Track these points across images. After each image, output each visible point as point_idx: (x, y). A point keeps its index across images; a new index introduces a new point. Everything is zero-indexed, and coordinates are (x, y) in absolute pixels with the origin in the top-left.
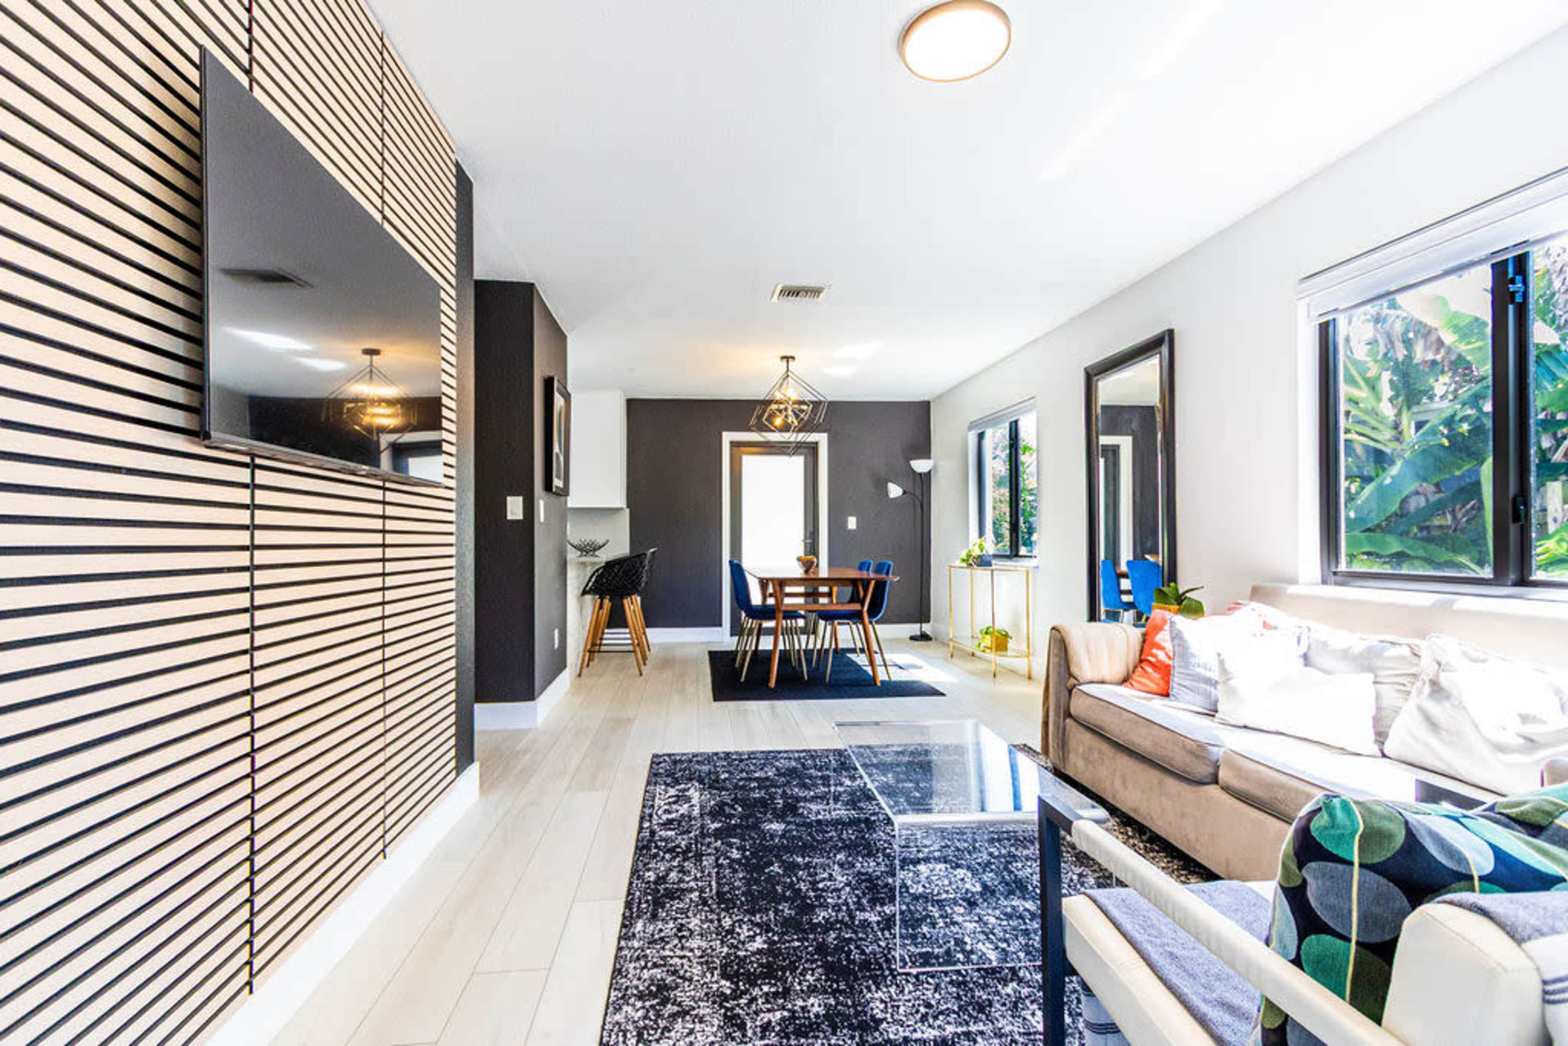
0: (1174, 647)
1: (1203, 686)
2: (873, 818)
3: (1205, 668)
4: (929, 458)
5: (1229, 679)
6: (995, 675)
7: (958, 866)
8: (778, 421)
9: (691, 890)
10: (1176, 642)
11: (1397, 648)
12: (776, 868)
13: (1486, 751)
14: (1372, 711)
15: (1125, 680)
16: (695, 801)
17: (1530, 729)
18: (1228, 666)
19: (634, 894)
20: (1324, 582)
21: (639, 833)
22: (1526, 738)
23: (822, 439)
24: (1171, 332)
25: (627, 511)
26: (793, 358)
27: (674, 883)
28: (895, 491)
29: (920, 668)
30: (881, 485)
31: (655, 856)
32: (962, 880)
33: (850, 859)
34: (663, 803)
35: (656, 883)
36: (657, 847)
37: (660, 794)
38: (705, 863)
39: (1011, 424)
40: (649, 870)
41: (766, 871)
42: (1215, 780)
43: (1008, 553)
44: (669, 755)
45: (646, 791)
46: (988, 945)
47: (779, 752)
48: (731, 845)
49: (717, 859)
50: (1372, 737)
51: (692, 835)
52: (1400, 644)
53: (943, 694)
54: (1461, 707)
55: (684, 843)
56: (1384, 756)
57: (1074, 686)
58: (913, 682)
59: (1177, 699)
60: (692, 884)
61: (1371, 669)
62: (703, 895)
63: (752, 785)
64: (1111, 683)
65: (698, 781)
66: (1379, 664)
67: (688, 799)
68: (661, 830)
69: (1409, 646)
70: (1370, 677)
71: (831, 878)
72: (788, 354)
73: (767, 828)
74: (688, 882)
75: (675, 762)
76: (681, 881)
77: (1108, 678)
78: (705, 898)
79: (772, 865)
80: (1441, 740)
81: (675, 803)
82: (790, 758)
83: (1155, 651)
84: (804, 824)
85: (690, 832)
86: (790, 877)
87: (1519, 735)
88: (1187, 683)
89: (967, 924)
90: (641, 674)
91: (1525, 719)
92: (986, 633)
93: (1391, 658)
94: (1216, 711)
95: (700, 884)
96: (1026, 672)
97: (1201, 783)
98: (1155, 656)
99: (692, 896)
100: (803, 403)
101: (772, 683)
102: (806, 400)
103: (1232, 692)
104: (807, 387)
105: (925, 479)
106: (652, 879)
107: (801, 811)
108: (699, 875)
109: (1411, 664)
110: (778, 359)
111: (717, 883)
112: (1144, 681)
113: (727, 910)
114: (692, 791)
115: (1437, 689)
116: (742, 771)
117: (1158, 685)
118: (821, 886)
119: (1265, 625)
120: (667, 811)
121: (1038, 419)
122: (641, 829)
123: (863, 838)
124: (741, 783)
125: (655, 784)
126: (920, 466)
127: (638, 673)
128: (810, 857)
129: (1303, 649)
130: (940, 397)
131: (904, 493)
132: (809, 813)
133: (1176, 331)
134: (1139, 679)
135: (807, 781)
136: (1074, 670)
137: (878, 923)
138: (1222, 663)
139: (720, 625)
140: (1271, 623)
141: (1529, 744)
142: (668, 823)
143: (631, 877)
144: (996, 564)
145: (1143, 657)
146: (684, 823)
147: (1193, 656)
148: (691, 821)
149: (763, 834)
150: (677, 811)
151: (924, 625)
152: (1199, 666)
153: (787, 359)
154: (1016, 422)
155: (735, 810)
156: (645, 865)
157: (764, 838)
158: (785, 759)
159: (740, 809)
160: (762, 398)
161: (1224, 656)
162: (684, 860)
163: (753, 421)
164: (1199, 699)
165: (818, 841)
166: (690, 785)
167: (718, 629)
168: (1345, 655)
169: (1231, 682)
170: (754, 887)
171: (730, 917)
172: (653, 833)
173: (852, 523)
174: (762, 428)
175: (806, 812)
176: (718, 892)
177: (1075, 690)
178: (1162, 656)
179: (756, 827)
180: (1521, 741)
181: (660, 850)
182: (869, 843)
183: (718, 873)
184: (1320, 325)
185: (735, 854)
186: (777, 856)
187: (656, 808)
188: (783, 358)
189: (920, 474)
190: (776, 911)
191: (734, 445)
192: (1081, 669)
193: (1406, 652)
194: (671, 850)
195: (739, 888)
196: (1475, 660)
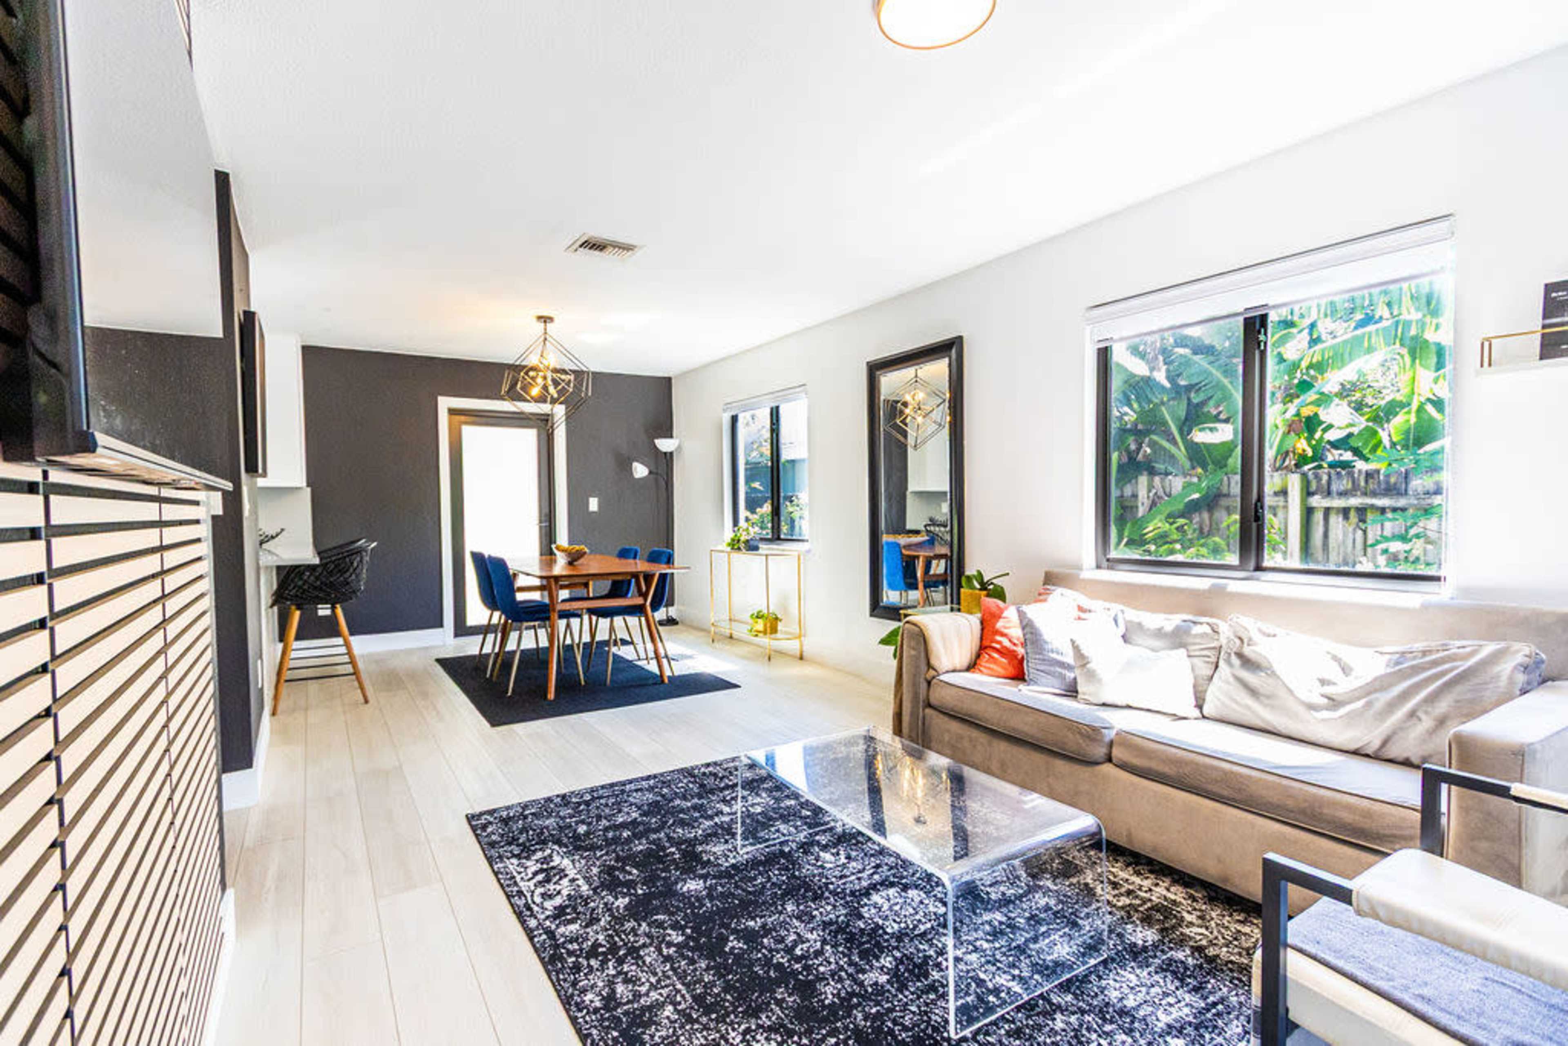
0: (1024, 635)
1: (1059, 670)
2: (787, 849)
3: (1058, 653)
4: (671, 437)
5: (1088, 663)
6: (769, 659)
7: (905, 888)
8: (535, 391)
9: (660, 1005)
10: (1027, 630)
11: (1199, 626)
12: (734, 944)
13: (1301, 710)
14: (1192, 681)
15: (972, 667)
16: (572, 873)
17: (1329, 690)
18: (1085, 651)
19: (590, 1035)
20: (1098, 567)
21: (531, 939)
22: (1329, 698)
23: (560, 411)
24: (960, 339)
25: (309, 490)
26: (551, 319)
27: (628, 1002)
28: (640, 471)
29: (690, 657)
30: (625, 466)
31: (577, 968)
32: (921, 902)
33: (802, 907)
34: (531, 884)
35: (606, 1008)
36: (570, 953)
37: (519, 873)
38: (648, 960)
39: (772, 409)
40: (584, 991)
41: (727, 949)
42: (1109, 760)
43: (769, 536)
44: (491, 812)
45: (496, 874)
46: (1005, 976)
47: (623, 784)
48: (660, 925)
49: (659, 951)
50: (1193, 702)
51: (602, 923)
52: (1201, 623)
53: (736, 686)
54: (1273, 674)
55: (601, 937)
56: (1204, 717)
57: (934, 677)
58: (696, 675)
59: (1036, 683)
60: (654, 995)
61: (1183, 645)
62: (679, 1008)
63: (625, 835)
64: (960, 671)
65: (554, 843)
66: (1191, 640)
67: (562, 873)
68: (558, 926)
69: (1208, 624)
70: (1182, 652)
71: (801, 939)
72: (545, 314)
73: (685, 889)
74: (647, 994)
75: (505, 821)
76: (637, 996)
77: (958, 667)
78: (684, 1010)
79: (727, 940)
80: (1261, 703)
81: (548, 880)
82: (641, 790)
83: (999, 638)
84: (719, 876)
85: (599, 920)
86: (760, 951)
87: (1322, 696)
88: (1042, 668)
89: (968, 957)
90: (366, 701)
91: (1323, 682)
92: (757, 617)
93: (1196, 636)
94: (1077, 692)
95: (665, 992)
96: (798, 654)
97: (1097, 763)
98: (999, 642)
99: (666, 1013)
100: (564, 372)
101: (551, 696)
102: (567, 368)
103: (1091, 675)
104: (566, 353)
105: (668, 457)
106: (598, 1004)
107: (705, 859)
108: (653, 980)
109: (1213, 639)
110: (535, 320)
111: (683, 984)
112: (992, 666)
113: (721, 1019)
114: (557, 860)
115: (1247, 662)
116: (599, 818)
117: (1005, 669)
118: (798, 952)
119: (1081, 609)
120: (546, 896)
121: (809, 407)
122: (530, 934)
123: (793, 876)
124: (610, 835)
125: (500, 857)
126: (664, 445)
127: (362, 700)
128: (761, 917)
129: (1122, 630)
130: (684, 374)
131: (650, 472)
132: (717, 858)
133: (965, 340)
134: (988, 665)
135: (681, 815)
136: (933, 662)
137: (888, 981)
138: (1076, 648)
139: (441, 625)
140: (1085, 607)
141: (1331, 703)
142: (560, 913)
143: (567, 1011)
144: (764, 548)
145: (986, 643)
146: (580, 909)
147: (1046, 642)
148: (587, 904)
149: (685, 897)
150: (559, 893)
151: (670, 609)
152: (1052, 651)
153: (545, 320)
154: (777, 408)
155: (630, 873)
156: (574, 984)
157: (692, 906)
158: (636, 791)
159: (635, 871)
160: (511, 362)
161: (1077, 643)
162: (621, 961)
163: (505, 388)
164: (1056, 682)
165: (750, 893)
166: (548, 851)
167: (440, 630)
168: (1159, 633)
169: (1088, 666)
170: (730, 977)
171: (734, 1030)
172: (551, 934)
173: (594, 504)
174: (514, 395)
175: (712, 858)
176: (695, 998)
177: (934, 681)
178: (1006, 642)
179: (669, 892)
180: (1326, 701)
181: (578, 956)
182: (805, 882)
183: (673, 969)
184: (1099, 349)
185: (676, 937)
186: (727, 926)
187: (528, 895)
188: (540, 318)
189: (665, 453)
190: (779, 1003)
191: (452, 412)
192: (939, 659)
193: (1207, 629)
194: (593, 952)
195: (713, 984)
196: (1269, 636)
